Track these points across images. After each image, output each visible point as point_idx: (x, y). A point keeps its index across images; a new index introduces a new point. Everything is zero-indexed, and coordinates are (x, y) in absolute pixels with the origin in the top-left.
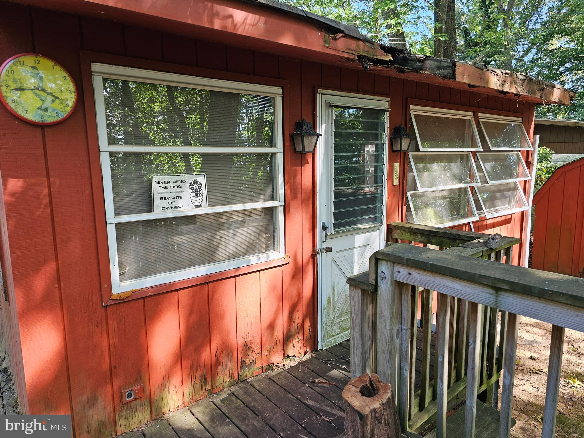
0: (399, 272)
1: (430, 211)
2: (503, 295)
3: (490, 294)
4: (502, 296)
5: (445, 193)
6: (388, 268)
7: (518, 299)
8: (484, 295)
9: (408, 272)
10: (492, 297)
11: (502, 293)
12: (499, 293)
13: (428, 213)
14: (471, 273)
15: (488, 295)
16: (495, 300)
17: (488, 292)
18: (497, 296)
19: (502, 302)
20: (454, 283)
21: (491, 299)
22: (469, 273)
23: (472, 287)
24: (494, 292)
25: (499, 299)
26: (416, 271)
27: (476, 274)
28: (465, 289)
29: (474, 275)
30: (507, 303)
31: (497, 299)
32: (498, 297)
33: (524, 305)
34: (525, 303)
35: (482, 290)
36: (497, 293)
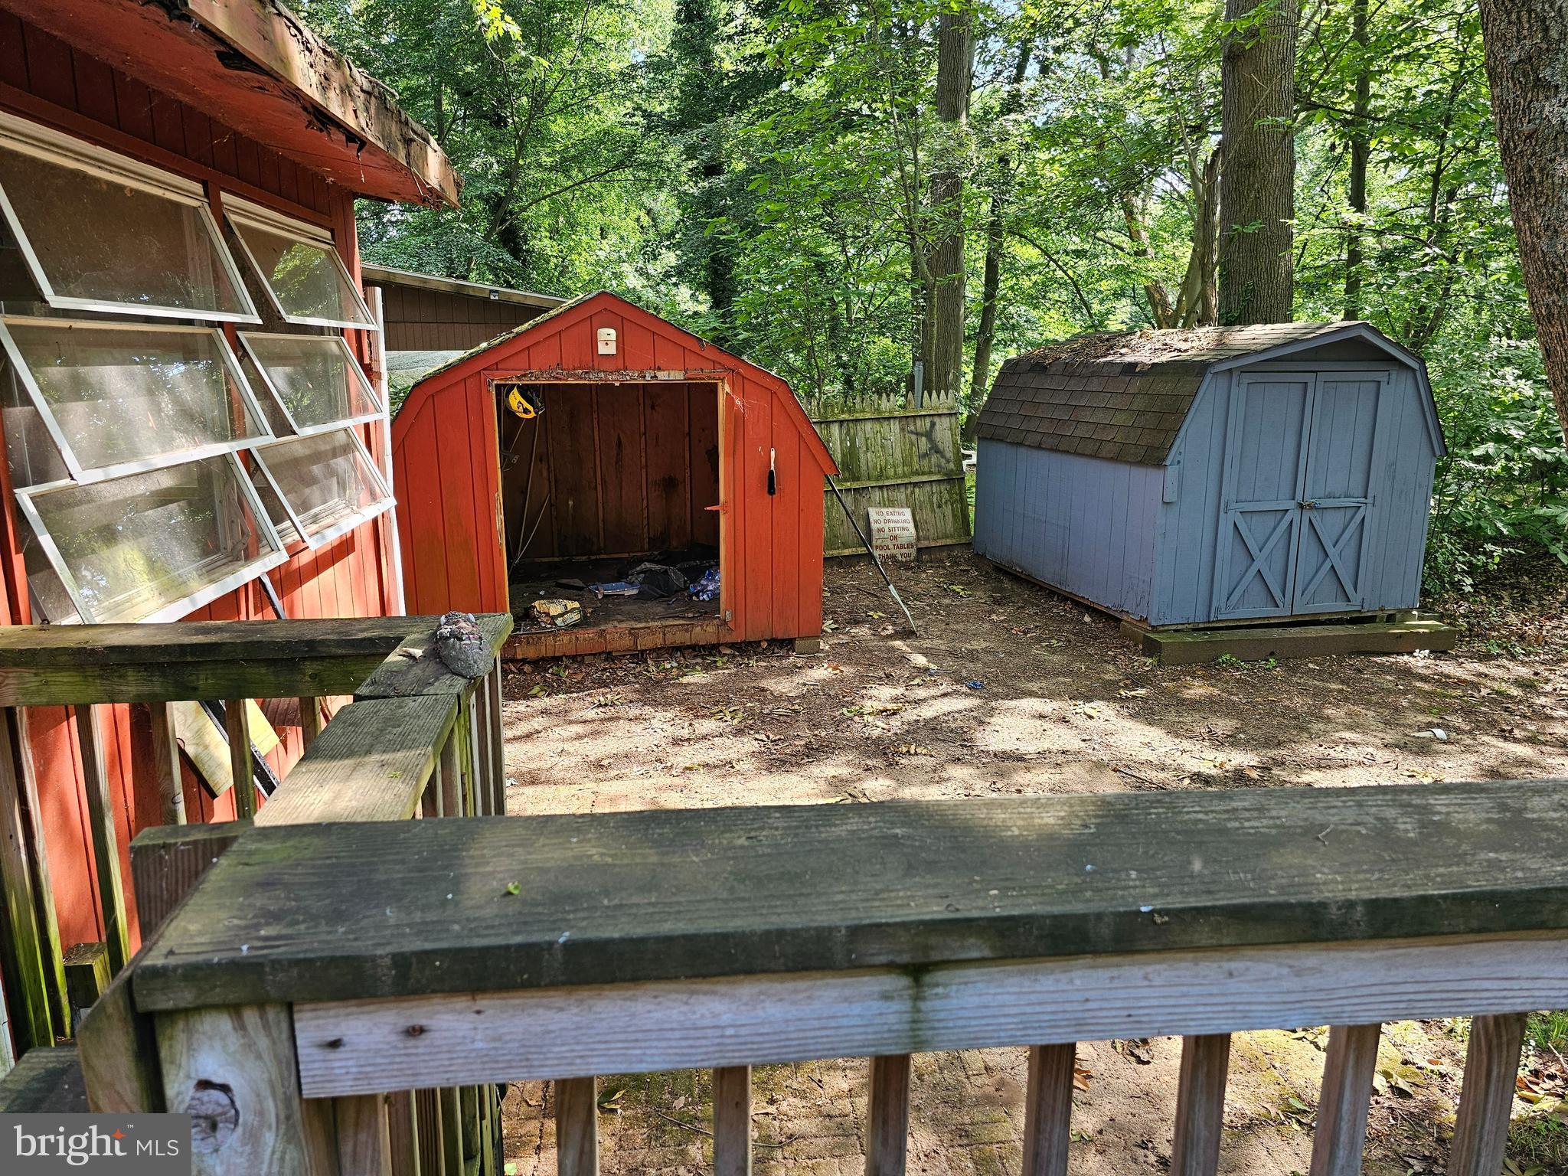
0: (335, 1044)
1: (128, 557)
2: (945, 985)
3: (886, 997)
4: (940, 990)
5: (166, 481)
6: (250, 1046)
7: (1011, 980)
8: (856, 1009)
9: (404, 1023)
10: (896, 1006)
11: (940, 976)
12: (927, 979)
13: (123, 566)
14: (807, 930)
15: (876, 1006)
16: (907, 1017)
17: (877, 988)
18: (917, 998)
19: (942, 1015)
20: (702, 998)
21: (892, 1019)
22: (795, 933)
23: (796, 991)
24: (903, 982)
25: (922, 1005)
26: (461, 1002)
27: (831, 929)
28: (760, 1013)
29: (823, 935)
30: (962, 1013)
31: (919, 1011)
32: (924, 999)
33: (1033, 998)
34: (1038, 988)
35: (847, 992)
36: (917, 982)
